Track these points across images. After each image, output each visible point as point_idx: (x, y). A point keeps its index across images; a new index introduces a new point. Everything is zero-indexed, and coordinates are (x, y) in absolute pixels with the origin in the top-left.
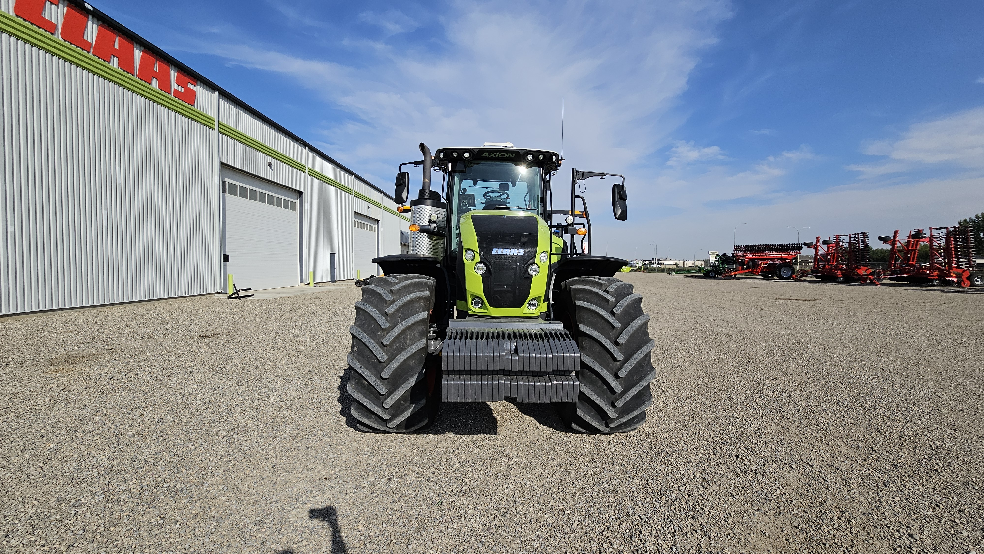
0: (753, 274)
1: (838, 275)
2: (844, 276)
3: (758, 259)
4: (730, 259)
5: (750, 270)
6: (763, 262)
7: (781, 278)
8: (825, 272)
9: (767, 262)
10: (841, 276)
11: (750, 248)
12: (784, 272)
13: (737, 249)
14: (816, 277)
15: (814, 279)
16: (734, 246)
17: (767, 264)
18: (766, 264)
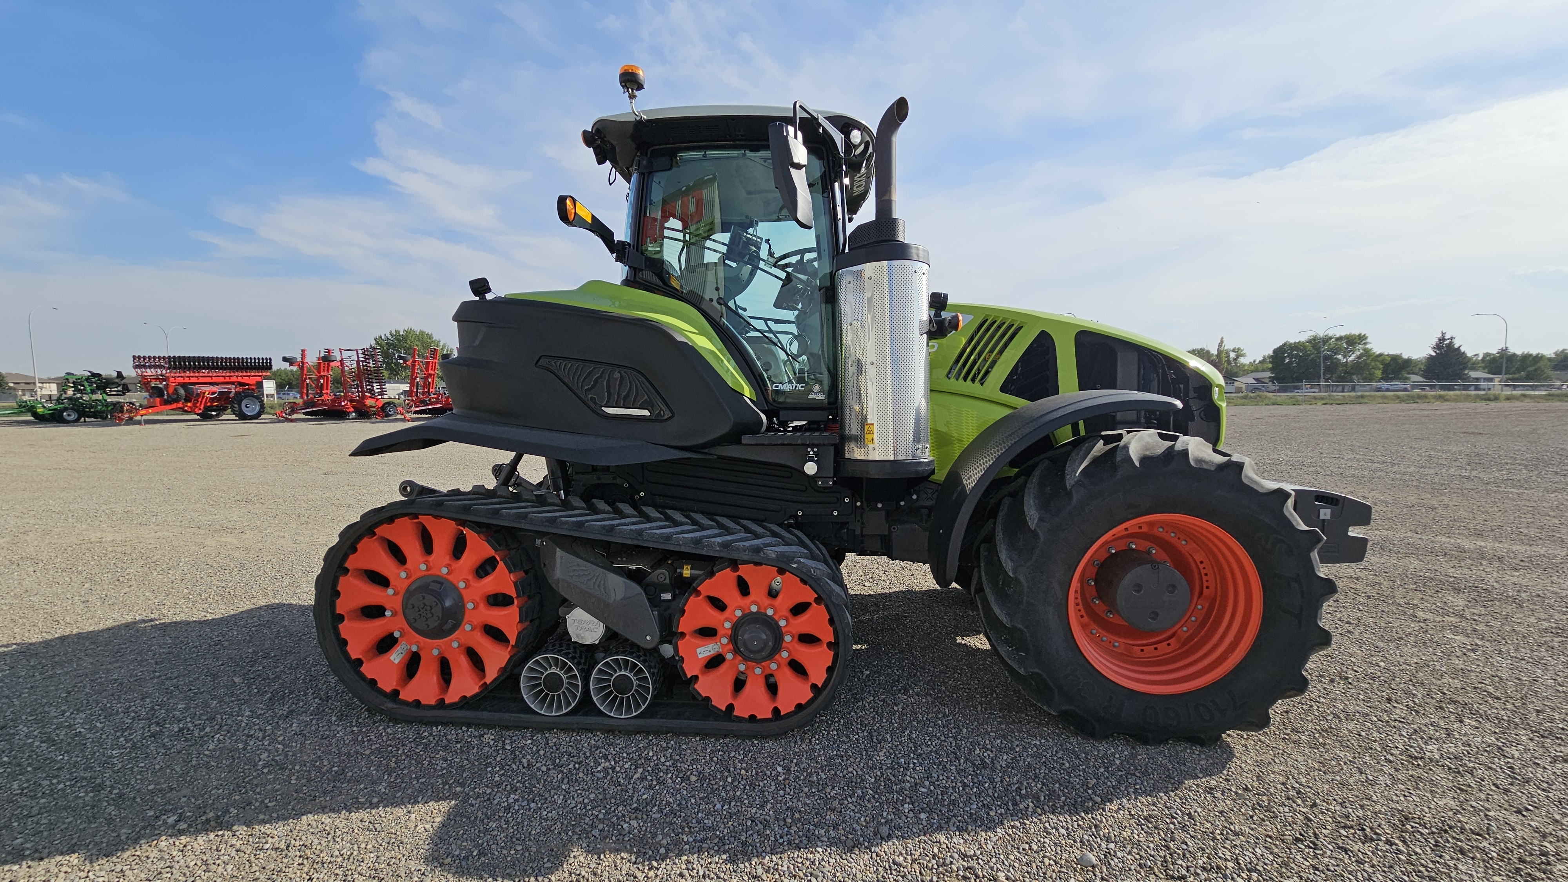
0: (186, 411)
1: (348, 408)
2: (356, 410)
3: (194, 384)
4: (113, 383)
5: (180, 405)
6: (207, 389)
7: (243, 417)
8: (326, 405)
9: (214, 388)
10: (352, 409)
11: (179, 363)
12: (247, 407)
13: (140, 362)
14: (305, 413)
15: (303, 416)
16: (134, 357)
17: (215, 393)
18: (213, 393)
